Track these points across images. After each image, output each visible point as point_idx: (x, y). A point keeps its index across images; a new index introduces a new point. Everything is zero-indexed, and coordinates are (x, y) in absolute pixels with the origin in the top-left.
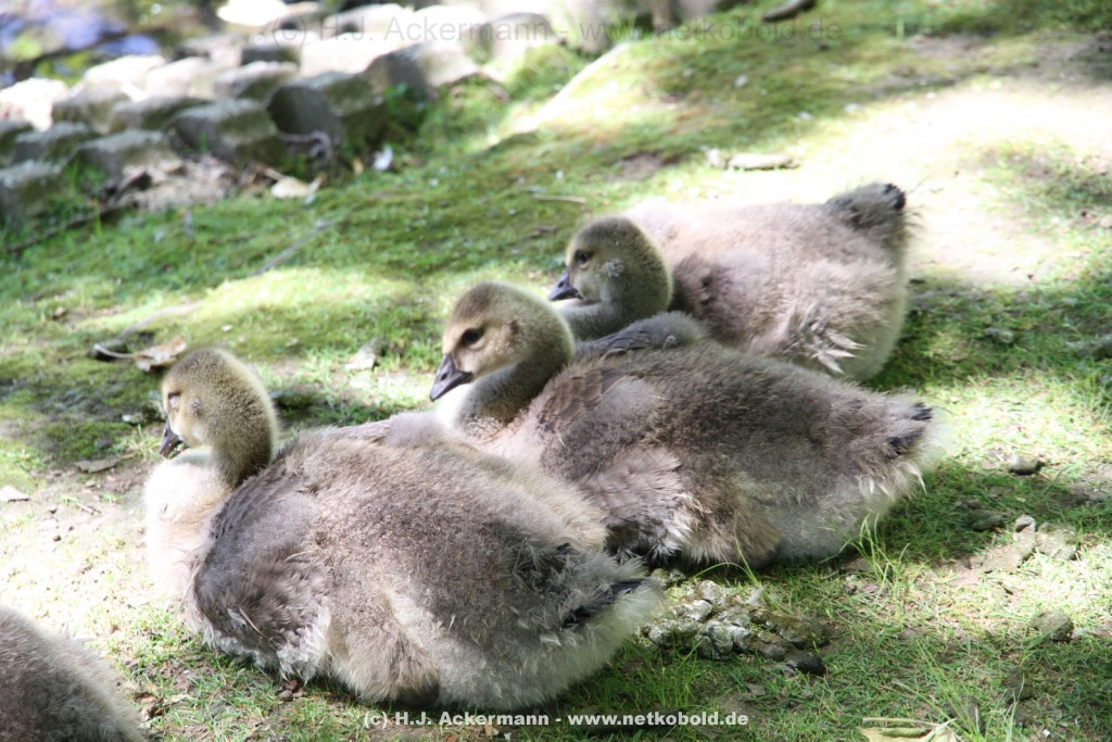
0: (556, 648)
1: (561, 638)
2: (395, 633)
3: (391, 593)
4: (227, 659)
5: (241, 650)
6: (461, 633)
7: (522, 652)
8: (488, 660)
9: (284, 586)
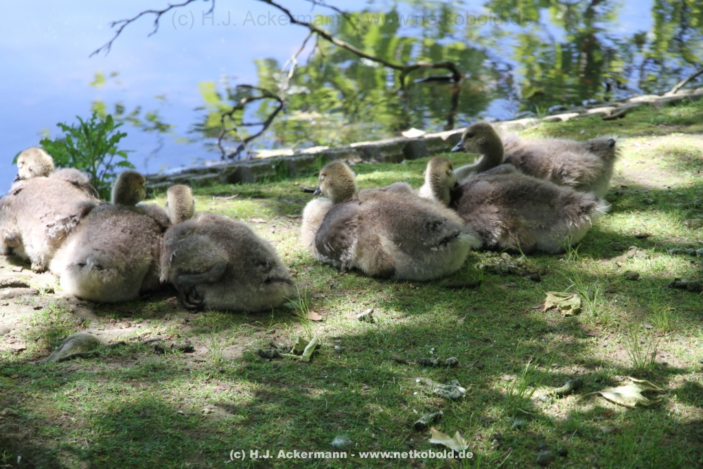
0: (437, 252)
1: (438, 248)
2: (378, 249)
3: (380, 235)
4: (324, 264)
5: (329, 260)
6: (402, 249)
7: (425, 255)
8: (412, 259)
9: (344, 233)
